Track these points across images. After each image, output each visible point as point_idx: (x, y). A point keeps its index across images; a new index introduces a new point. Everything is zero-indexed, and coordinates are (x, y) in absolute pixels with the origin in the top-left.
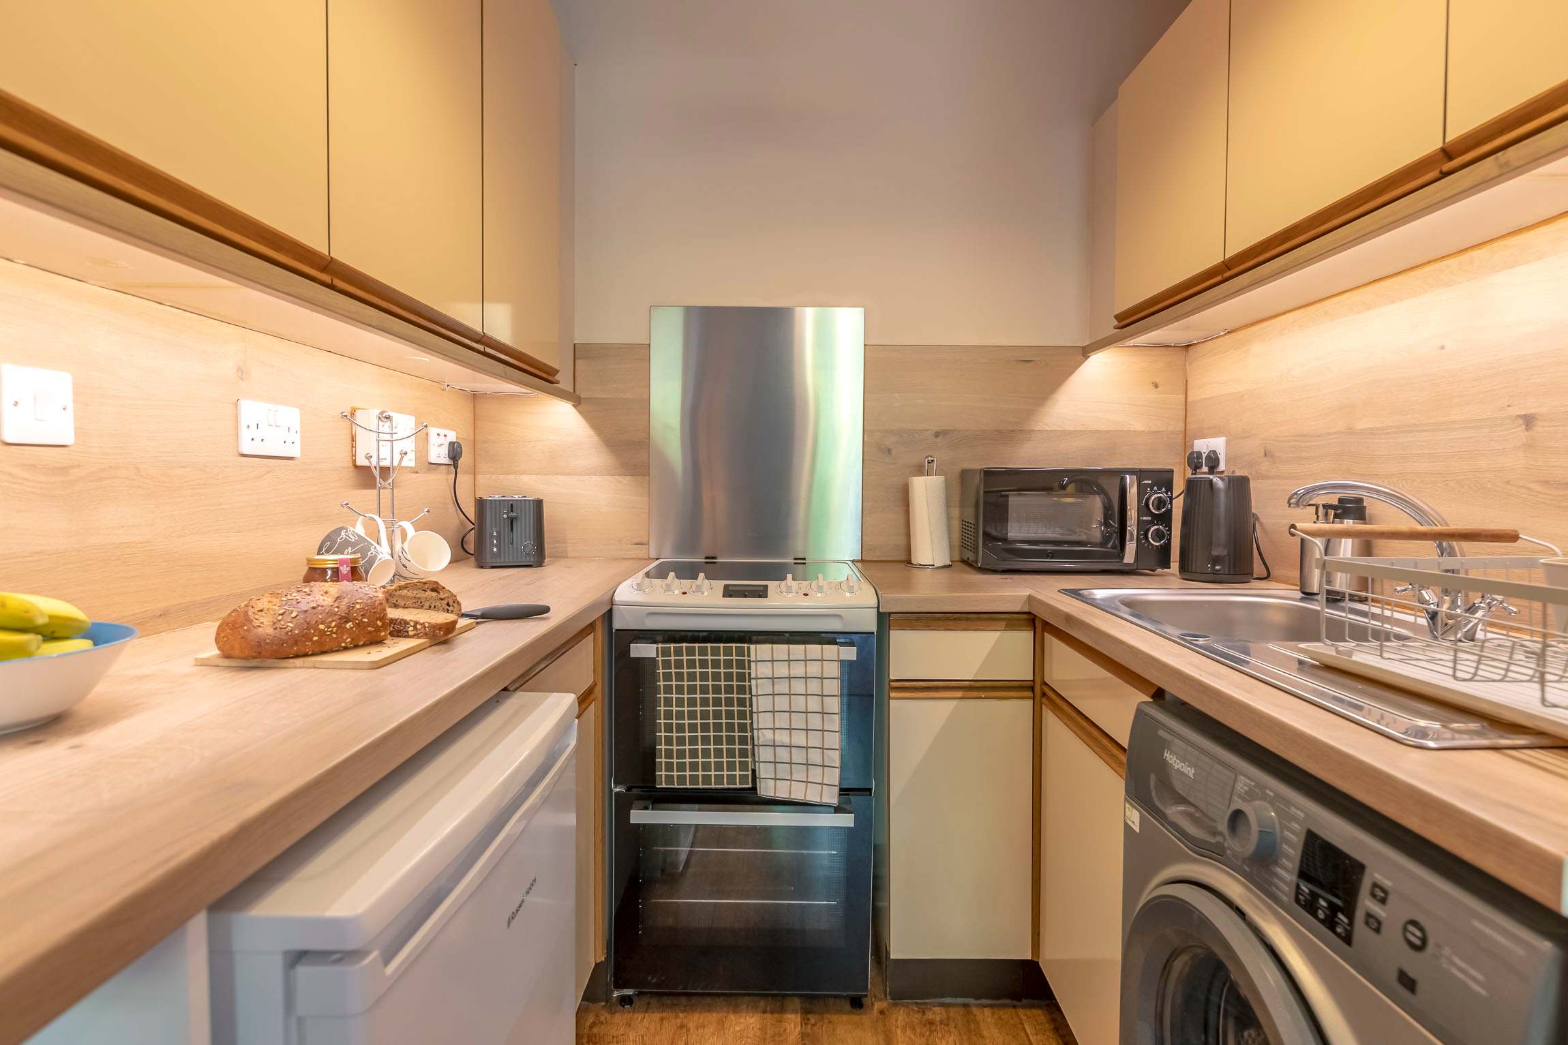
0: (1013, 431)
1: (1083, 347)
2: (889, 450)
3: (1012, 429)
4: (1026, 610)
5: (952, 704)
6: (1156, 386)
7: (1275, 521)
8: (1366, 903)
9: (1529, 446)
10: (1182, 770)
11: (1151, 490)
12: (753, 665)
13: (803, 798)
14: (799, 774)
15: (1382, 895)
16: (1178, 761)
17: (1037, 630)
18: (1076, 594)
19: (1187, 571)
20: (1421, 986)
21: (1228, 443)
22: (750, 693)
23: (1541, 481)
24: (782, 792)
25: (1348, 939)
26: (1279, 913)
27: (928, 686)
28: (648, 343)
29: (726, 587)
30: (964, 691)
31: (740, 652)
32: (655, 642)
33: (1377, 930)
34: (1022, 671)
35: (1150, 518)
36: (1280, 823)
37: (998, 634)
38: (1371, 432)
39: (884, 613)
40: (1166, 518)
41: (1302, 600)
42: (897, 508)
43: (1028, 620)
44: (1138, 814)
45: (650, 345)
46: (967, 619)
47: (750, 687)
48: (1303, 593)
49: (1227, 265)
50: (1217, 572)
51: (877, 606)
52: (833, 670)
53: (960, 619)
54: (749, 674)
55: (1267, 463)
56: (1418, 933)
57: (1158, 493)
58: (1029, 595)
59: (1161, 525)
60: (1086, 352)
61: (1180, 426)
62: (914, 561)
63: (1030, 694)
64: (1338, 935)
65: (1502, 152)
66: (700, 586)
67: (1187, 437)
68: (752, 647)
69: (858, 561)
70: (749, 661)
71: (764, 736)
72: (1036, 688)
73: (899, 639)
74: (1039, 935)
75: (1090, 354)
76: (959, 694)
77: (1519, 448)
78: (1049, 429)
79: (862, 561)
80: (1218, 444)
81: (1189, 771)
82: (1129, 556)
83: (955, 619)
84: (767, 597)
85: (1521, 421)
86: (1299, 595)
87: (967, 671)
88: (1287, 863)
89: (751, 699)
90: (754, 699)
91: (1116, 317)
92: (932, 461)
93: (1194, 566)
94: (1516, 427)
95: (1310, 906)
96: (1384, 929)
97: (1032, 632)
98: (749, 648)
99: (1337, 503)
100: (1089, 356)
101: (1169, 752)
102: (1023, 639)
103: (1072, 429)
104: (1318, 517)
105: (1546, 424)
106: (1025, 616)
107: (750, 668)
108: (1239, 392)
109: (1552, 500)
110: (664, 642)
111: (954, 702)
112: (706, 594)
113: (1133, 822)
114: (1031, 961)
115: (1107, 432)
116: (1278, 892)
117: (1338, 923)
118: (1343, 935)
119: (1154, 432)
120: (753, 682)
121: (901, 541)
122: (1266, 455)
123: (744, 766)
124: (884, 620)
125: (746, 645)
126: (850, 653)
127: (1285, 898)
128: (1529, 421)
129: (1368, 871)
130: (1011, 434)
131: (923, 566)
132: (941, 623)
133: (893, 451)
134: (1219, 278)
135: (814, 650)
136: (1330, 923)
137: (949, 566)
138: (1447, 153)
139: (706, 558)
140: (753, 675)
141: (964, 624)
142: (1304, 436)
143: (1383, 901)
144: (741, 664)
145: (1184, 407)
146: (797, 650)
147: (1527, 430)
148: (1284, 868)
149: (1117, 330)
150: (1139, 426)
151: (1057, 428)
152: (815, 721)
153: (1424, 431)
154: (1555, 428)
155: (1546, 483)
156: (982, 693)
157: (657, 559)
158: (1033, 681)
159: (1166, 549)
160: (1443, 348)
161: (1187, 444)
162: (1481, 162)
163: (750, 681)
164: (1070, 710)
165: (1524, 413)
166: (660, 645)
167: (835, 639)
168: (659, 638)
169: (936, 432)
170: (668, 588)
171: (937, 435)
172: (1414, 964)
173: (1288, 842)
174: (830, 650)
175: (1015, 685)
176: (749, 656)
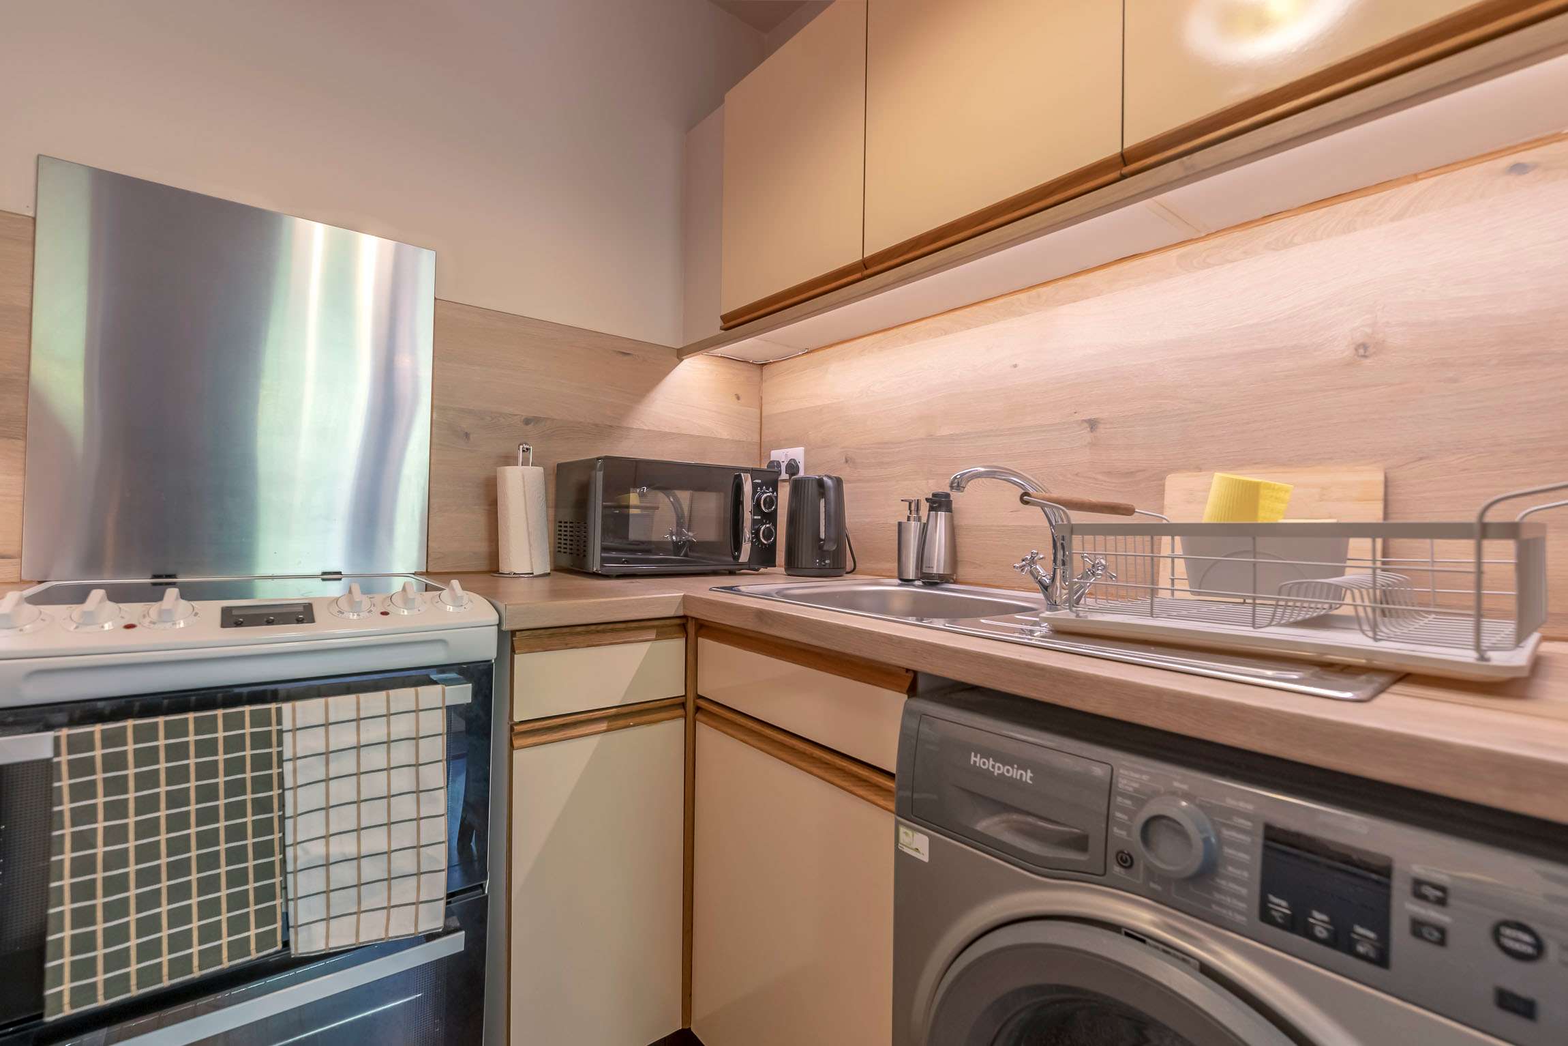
0: (611, 426)
1: (678, 349)
2: (467, 435)
3: (608, 423)
4: (681, 613)
5: (594, 741)
6: (738, 398)
7: (857, 520)
8: (1405, 907)
9: (1092, 445)
10: (1009, 775)
11: (761, 490)
12: (287, 738)
13: (383, 936)
14: (374, 897)
15: (1439, 894)
16: (997, 765)
17: (690, 636)
18: (732, 590)
19: (794, 567)
20: (1544, 1006)
21: (806, 452)
22: (281, 785)
23: (1104, 472)
24: (342, 936)
25: (1382, 959)
26: (1228, 937)
27: (565, 722)
28: (31, 214)
29: (226, 612)
30: (610, 721)
31: (261, 719)
32: (49, 727)
33: (1442, 942)
34: (674, 687)
35: (759, 517)
36: (1213, 823)
37: (646, 646)
38: (952, 438)
39: (506, 632)
40: (772, 517)
41: (900, 585)
42: (477, 507)
43: (679, 625)
44: (926, 839)
45: (34, 219)
46: (612, 630)
47: (281, 776)
48: (901, 580)
49: (865, 264)
50: (824, 567)
51: (497, 622)
52: (436, 722)
53: (604, 631)
54: (280, 754)
55: (848, 468)
56: (1526, 938)
57: (766, 493)
58: (684, 596)
59: (769, 523)
60: (680, 354)
61: (756, 438)
62: (504, 568)
63: (681, 712)
64: (1364, 957)
65: (1189, 157)
66: (169, 611)
67: (762, 448)
68: (286, 707)
69: (421, 574)
70: (280, 733)
71: (306, 852)
72: (688, 703)
73: (527, 664)
74: (691, 995)
75: (684, 357)
76: (603, 726)
77: (1086, 446)
78: (646, 428)
79: (427, 573)
80: (797, 453)
81: (1021, 775)
82: (744, 557)
83: (598, 632)
84: (312, 621)
85: (1086, 425)
86: (898, 581)
87: (612, 696)
88: (1238, 872)
89: (282, 797)
90: (289, 795)
91: (723, 318)
92: (527, 449)
93: (800, 563)
94: (1083, 430)
95: (1297, 924)
96: (1451, 939)
97: (684, 639)
98: (279, 710)
99: (931, 497)
100: (683, 360)
101: (979, 756)
102: (674, 647)
103: (667, 430)
104: (911, 512)
105: (1108, 426)
106: (678, 621)
107: (280, 744)
108: (819, 406)
109: (1115, 487)
110: (72, 723)
111: (597, 738)
112: (182, 625)
113: (917, 850)
114: (682, 1029)
115: (699, 437)
116: (1224, 911)
117: (1358, 941)
118: (1372, 954)
119: (736, 441)
120: (288, 767)
121: (482, 547)
122: (847, 462)
123: (265, 917)
124: (510, 640)
125: (273, 706)
126: (462, 694)
127: (1240, 918)
128: (1093, 424)
129: (1398, 867)
130: (609, 429)
131: (517, 576)
132: (581, 638)
133: (471, 436)
134: (858, 275)
135: (403, 697)
136: (1341, 941)
137: (548, 574)
138: (1125, 158)
139: (155, 577)
140: (287, 754)
141: (609, 637)
142: (886, 443)
143: (1441, 902)
144: (261, 740)
145: (759, 421)
146: (374, 702)
147: (1092, 432)
148: (1235, 880)
149: (723, 331)
150: (725, 434)
151: (656, 429)
152: (404, 807)
153: (1001, 435)
154: (1115, 430)
155: (1109, 473)
156: (629, 720)
157: (40, 582)
158: (685, 696)
159: (772, 548)
160: (1015, 366)
161: (762, 454)
162: (1165, 165)
163: (280, 765)
164: (750, 724)
165: (1089, 418)
166: (64, 732)
167: (428, 676)
168: (61, 717)
169: (526, 419)
170: (89, 619)
171: (527, 422)
172: (1519, 978)
173: (1238, 846)
174: (431, 695)
175: (668, 704)
176: (279, 722)
